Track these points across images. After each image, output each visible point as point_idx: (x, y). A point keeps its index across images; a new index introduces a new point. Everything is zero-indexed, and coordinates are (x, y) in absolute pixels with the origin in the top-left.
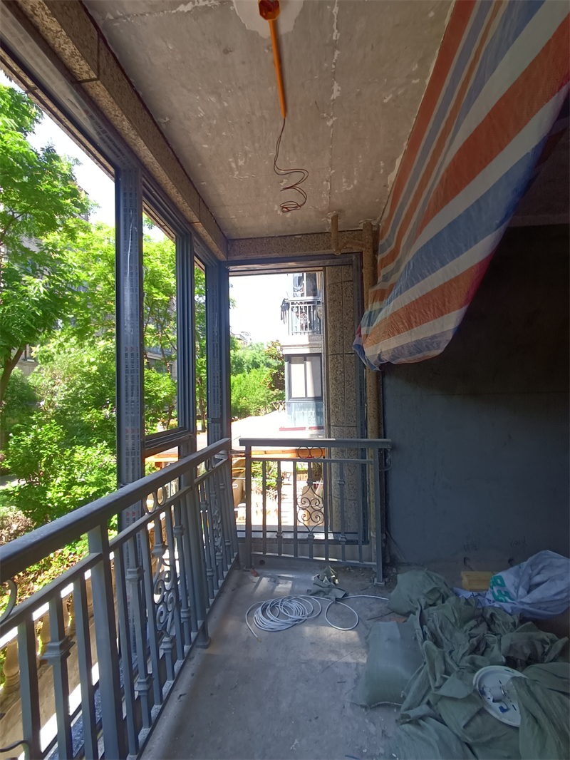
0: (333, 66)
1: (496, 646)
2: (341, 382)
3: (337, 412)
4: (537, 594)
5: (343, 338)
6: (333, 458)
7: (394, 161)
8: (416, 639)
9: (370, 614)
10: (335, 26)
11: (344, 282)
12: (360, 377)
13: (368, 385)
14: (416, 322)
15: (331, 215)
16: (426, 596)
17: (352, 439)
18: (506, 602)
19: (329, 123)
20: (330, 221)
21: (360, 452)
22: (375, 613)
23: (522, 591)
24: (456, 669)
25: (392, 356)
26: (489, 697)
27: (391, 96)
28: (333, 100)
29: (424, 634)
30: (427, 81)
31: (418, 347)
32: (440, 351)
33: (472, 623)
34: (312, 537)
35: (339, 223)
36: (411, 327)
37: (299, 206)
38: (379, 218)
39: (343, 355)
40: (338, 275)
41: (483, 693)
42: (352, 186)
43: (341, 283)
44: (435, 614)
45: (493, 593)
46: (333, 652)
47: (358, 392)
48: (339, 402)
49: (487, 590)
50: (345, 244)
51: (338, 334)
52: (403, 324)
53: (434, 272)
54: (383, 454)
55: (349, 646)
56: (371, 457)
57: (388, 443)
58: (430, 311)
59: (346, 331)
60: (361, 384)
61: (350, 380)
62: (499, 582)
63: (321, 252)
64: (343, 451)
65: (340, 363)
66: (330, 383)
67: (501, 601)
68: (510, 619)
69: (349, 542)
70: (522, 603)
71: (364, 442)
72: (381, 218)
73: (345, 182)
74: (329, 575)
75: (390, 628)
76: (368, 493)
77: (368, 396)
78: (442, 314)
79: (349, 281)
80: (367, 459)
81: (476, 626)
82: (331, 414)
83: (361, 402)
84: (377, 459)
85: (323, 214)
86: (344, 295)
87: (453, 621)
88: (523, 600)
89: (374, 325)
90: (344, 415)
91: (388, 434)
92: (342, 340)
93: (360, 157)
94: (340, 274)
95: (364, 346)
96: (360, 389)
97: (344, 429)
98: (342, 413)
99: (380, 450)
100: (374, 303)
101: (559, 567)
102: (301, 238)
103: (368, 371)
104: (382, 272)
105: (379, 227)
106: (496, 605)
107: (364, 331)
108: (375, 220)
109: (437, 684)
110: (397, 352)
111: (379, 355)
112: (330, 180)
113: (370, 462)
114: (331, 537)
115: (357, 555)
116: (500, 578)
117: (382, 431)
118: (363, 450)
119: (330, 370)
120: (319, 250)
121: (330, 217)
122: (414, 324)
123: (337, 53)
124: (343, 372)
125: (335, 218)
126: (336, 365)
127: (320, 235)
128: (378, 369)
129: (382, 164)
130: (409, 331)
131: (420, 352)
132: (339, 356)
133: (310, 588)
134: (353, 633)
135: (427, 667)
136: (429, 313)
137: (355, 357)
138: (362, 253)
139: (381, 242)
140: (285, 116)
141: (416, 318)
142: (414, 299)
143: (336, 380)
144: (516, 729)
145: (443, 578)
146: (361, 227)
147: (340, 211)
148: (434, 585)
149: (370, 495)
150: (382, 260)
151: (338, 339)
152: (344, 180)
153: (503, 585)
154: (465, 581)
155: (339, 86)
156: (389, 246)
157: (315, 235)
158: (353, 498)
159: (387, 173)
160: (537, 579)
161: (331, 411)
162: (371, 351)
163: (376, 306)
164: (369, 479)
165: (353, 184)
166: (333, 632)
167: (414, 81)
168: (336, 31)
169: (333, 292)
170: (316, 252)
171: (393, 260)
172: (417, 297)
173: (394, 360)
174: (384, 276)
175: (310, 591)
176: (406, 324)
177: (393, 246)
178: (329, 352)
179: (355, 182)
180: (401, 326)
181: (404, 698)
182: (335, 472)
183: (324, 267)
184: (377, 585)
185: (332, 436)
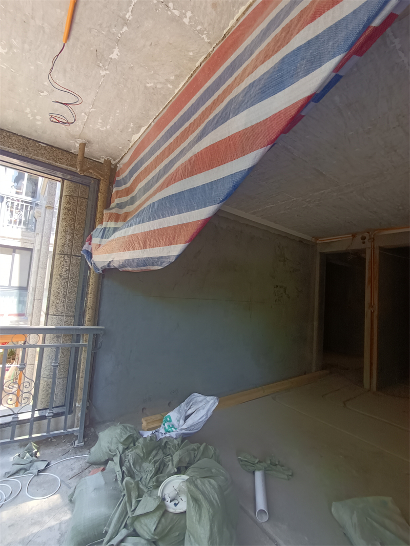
0: (120, 36)
1: (170, 463)
2: (65, 278)
3: (58, 303)
4: (190, 421)
5: (72, 242)
6: (47, 343)
7: (140, 127)
8: (116, 480)
9: (71, 474)
10: (130, 9)
11: (80, 197)
12: (84, 276)
13: (91, 284)
14: (150, 245)
15: (81, 141)
16: (123, 443)
17: (69, 327)
18: (173, 431)
19: (103, 73)
20: (78, 145)
21: (75, 338)
22: (76, 471)
23: (182, 422)
24: (146, 490)
25: (122, 265)
26: (168, 499)
27: (152, 84)
28: (111, 59)
29: (123, 472)
30: (176, 91)
31: (146, 262)
32: (160, 268)
33: (154, 453)
34: (16, 419)
35: (85, 151)
36: (145, 247)
37: (69, 124)
38: (117, 160)
39: (70, 256)
40: (76, 190)
41: (164, 499)
42: (105, 128)
43: (78, 197)
44: (130, 455)
45: (165, 428)
46: (34, 524)
47: (81, 288)
48: (61, 295)
49: (160, 426)
50: (89, 168)
51: (68, 238)
52: (139, 244)
53: (172, 215)
54: (96, 337)
55: (52, 511)
56: (85, 341)
57: (101, 329)
58: (163, 240)
59: (75, 237)
60: (84, 282)
61: (74, 277)
62: (169, 420)
63: (64, 166)
64: (58, 337)
65: (66, 262)
66: (54, 277)
67: (169, 432)
68: (176, 442)
69: (56, 415)
70: (182, 429)
71: (81, 329)
72: (119, 161)
73: (100, 123)
74: (30, 451)
75: (95, 479)
76: (77, 371)
77: (89, 292)
78: (171, 245)
79: (85, 198)
80: (81, 343)
81: (156, 454)
82: (50, 306)
83: (82, 296)
84: (91, 343)
85: (73, 137)
86: (79, 207)
87: (142, 455)
88: (182, 427)
89: (110, 239)
90: (64, 306)
91: (100, 322)
92: (71, 244)
93: (118, 111)
94: (78, 190)
95: (94, 252)
96: (83, 286)
97: (62, 318)
98: (62, 304)
99: (94, 334)
100: (109, 222)
101: (201, 402)
102: (45, 147)
103: (92, 272)
104: (116, 201)
105: (116, 166)
106: (168, 435)
107: (95, 241)
108: (114, 160)
109: (133, 508)
110: (128, 263)
111: (110, 262)
112: (89, 114)
113: (85, 345)
114: (37, 414)
115: (62, 424)
116: (169, 417)
117: (96, 320)
118: (78, 335)
119: (55, 266)
120: (62, 164)
121: (79, 143)
122: (148, 246)
123: (125, 28)
124: (69, 270)
125: (83, 146)
126: (62, 263)
127: (65, 153)
128: (101, 272)
129: (132, 125)
130: (143, 250)
131: (144, 266)
132: (66, 256)
133: (7, 470)
134: (56, 496)
135: (126, 498)
136: (161, 241)
137: (81, 259)
138: (99, 180)
139: (118, 178)
140: (66, 42)
141: (150, 242)
142: (152, 229)
143: (60, 276)
144: (185, 512)
145: (133, 426)
146: (102, 161)
147: (89, 142)
148: (129, 434)
149: (79, 372)
150: (117, 192)
151: (67, 241)
152: (100, 121)
153: (170, 421)
154: (144, 424)
155: (119, 52)
156: (125, 184)
157: (60, 151)
158: (62, 376)
159: (133, 133)
160: (190, 412)
161: (51, 302)
162: (101, 258)
163: (111, 225)
164: (81, 360)
165: (106, 128)
166: (35, 505)
167: (169, 85)
168: (130, 13)
169: (69, 203)
170: (58, 164)
171: (127, 195)
172: (156, 228)
173: (121, 268)
174: (118, 204)
175: (9, 473)
176: (141, 244)
177: (128, 185)
178: (57, 251)
179: (108, 127)
180: (137, 245)
181: (106, 532)
182: (48, 355)
183: (63, 180)
184: (78, 447)
185: (49, 323)
